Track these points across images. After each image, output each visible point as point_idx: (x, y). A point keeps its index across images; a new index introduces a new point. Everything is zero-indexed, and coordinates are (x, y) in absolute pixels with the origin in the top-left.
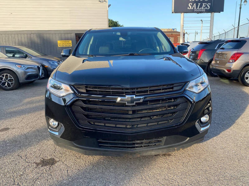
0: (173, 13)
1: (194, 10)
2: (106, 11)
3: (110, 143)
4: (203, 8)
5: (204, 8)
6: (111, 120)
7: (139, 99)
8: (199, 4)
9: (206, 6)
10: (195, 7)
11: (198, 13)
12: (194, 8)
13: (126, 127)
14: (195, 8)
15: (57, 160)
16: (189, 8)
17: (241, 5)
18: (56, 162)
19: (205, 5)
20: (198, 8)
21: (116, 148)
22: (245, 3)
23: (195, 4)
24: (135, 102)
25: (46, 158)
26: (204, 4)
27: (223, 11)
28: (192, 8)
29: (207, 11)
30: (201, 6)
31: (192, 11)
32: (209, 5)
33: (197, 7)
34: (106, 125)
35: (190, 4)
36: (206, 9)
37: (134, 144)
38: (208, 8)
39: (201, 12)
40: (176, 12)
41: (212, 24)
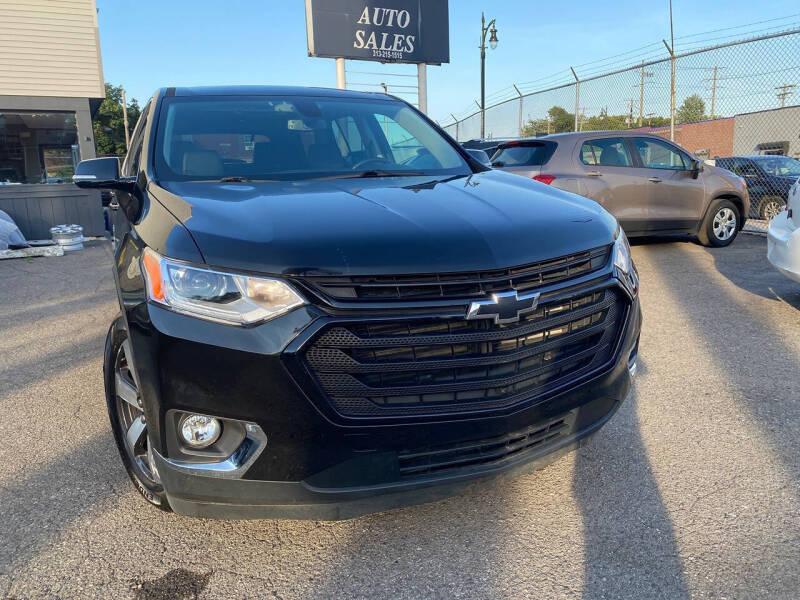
0: (310, 55)
1: (371, 51)
2: (92, 31)
3: (434, 459)
4: (395, 49)
5: (399, 48)
6: (438, 379)
7: (529, 302)
8: (385, 35)
9: (404, 44)
10: (374, 43)
11: (383, 62)
12: (371, 46)
13: (486, 395)
14: (375, 47)
15: (203, 571)
16: (359, 44)
17: (483, 48)
18: (205, 579)
19: (400, 38)
20: (383, 48)
21: (451, 470)
22: (494, 43)
23: (373, 35)
24: (519, 312)
25: (149, 578)
26: (397, 36)
27: (448, 62)
28: (367, 47)
29: (408, 59)
30: (390, 42)
31: (367, 56)
32: (410, 39)
33: (379, 45)
34: (426, 399)
35: (360, 34)
36: (404, 53)
37: (503, 445)
38: (409, 49)
39: (392, 60)
40: (319, 55)
41: (423, 97)
